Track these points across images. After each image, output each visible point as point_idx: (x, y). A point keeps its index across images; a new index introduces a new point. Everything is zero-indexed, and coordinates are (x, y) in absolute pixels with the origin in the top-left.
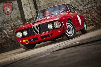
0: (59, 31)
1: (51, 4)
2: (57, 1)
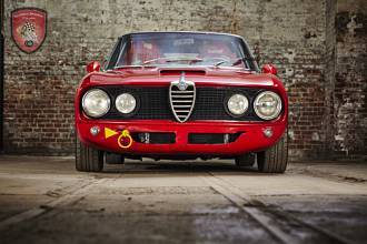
0: (268, 133)
2: (86, 20)
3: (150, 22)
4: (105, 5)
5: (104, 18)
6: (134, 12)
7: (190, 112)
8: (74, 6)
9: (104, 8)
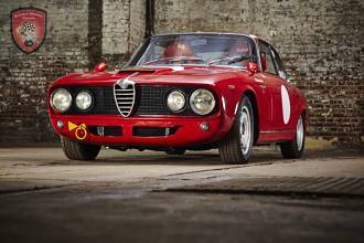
0: (203, 126)
1: (203, 23)
2: (227, 19)
3: (287, 19)
4: (245, 5)
5: (244, 16)
6: (272, 10)
7: (131, 108)
8: (217, 6)
9: (243, 7)
